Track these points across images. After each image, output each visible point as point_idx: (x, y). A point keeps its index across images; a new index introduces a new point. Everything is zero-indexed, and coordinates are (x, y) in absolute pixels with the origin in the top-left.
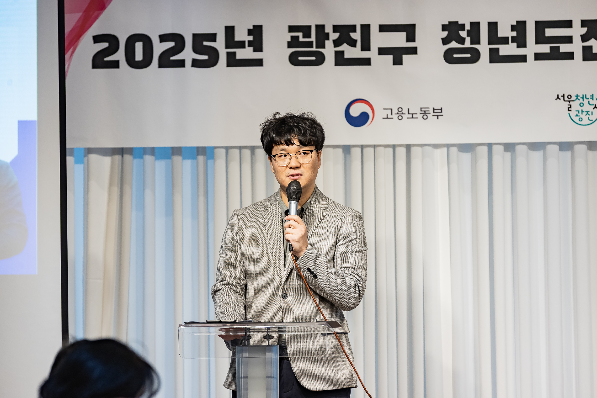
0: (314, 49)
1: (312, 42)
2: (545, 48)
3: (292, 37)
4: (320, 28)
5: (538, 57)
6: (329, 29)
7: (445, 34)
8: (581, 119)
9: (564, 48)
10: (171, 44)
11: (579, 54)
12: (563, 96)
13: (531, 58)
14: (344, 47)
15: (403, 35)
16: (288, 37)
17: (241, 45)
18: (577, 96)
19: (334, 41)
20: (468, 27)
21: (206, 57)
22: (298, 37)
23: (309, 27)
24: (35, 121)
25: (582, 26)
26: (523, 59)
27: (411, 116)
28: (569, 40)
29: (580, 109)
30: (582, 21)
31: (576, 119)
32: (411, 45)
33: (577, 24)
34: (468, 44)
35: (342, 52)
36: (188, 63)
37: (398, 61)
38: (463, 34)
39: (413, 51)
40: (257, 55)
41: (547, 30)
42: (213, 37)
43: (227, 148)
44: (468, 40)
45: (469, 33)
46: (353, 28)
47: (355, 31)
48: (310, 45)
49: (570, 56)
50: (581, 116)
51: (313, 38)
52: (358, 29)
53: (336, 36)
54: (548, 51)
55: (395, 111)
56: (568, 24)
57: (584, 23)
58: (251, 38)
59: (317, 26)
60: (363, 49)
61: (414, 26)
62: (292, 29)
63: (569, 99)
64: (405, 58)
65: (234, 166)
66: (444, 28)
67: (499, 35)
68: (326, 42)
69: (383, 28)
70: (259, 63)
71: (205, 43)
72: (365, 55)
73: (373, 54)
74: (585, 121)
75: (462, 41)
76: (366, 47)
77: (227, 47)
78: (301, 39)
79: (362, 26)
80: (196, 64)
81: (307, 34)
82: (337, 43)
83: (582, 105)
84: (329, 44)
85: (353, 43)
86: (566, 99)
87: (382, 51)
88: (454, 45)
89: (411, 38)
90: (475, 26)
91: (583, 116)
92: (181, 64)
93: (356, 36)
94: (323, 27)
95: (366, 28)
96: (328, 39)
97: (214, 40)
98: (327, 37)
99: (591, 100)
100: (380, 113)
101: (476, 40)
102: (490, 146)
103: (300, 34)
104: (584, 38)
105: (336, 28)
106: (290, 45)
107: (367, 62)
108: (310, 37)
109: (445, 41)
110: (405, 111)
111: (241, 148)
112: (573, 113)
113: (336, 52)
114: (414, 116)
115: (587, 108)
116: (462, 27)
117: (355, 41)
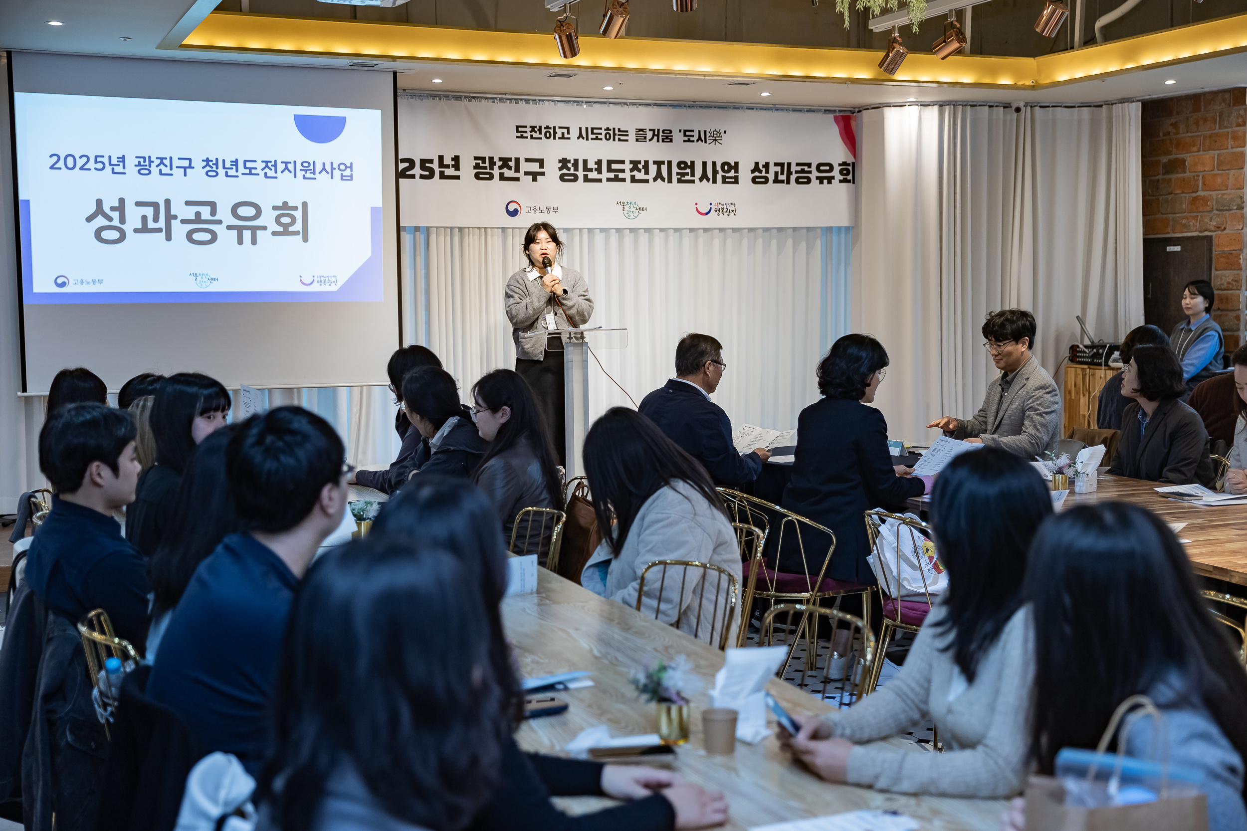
0: (488, 171)
1: (487, 167)
2: (612, 175)
3: (476, 163)
4: (491, 159)
5: (609, 180)
6: (496, 160)
7: (560, 165)
8: (629, 216)
9: (621, 175)
10: (407, 165)
11: (628, 179)
12: (620, 202)
13: (604, 180)
14: (505, 170)
15: (537, 164)
16: (474, 163)
17: (448, 166)
18: (628, 202)
19: (499, 167)
20: (572, 162)
21: (427, 173)
22: (479, 163)
23: (485, 158)
24: (381, 208)
25: (630, 164)
26: (600, 181)
27: (540, 211)
28: (623, 171)
29: (629, 210)
30: (630, 161)
31: (627, 215)
32: (541, 170)
33: (627, 162)
34: (572, 171)
35: (503, 173)
36: (418, 176)
37: (535, 180)
38: (570, 165)
39: (543, 174)
40: (456, 173)
41: (612, 165)
42: (431, 161)
43: (437, 228)
44: (572, 169)
45: (573, 165)
46: (510, 159)
47: (511, 161)
48: (485, 168)
49: (624, 180)
50: (630, 214)
51: (487, 164)
52: (513, 160)
53: (501, 163)
54: (613, 177)
55: (532, 208)
56: (623, 162)
57: (631, 162)
58: (453, 163)
59: (489, 158)
60: (515, 172)
61: (543, 160)
62: (476, 158)
63: (623, 204)
64: (539, 177)
65: (442, 238)
66: (560, 161)
67: (588, 167)
68: (494, 166)
69: (527, 160)
70: (458, 177)
71: (427, 165)
72: (516, 175)
73: (521, 175)
74: (632, 217)
75: (569, 169)
76: (517, 170)
77: (439, 168)
78: (481, 165)
79: (516, 158)
80: (422, 177)
81: (484, 162)
82: (501, 168)
83: (630, 208)
84: (496, 168)
85: (510, 168)
86: (622, 204)
87: (527, 173)
88: (565, 171)
89: (542, 166)
90: (576, 161)
91: (631, 214)
92: (413, 176)
93: (512, 164)
94: (493, 158)
95: (517, 160)
96: (495, 165)
97: (432, 163)
98: (495, 164)
99: (634, 205)
100: (524, 210)
101: (576, 169)
102: (581, 229)
103: (480, 162)
104: (631, 170)
105: (500, 159)
106: (475, 168)
107: (517, 179)
108: (485, 163)
109: (560, 169)
110: (538, 208)
111: (445, 228)
112: (625, 212)
113: (500, 173)
114: (543, 211)
115: (633, 209)
116: (569, 161)
117: (512, 167)
